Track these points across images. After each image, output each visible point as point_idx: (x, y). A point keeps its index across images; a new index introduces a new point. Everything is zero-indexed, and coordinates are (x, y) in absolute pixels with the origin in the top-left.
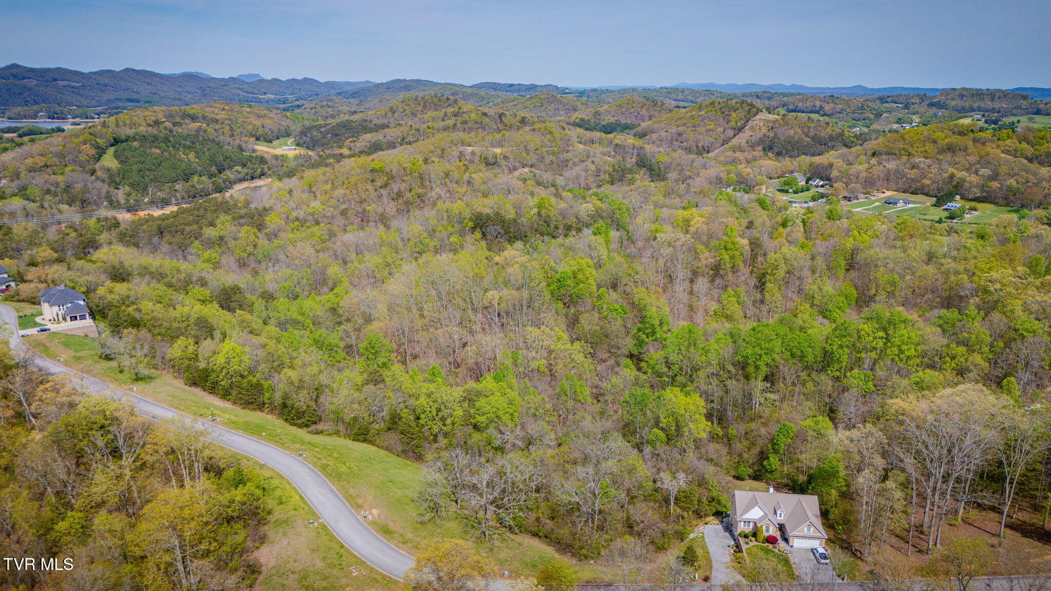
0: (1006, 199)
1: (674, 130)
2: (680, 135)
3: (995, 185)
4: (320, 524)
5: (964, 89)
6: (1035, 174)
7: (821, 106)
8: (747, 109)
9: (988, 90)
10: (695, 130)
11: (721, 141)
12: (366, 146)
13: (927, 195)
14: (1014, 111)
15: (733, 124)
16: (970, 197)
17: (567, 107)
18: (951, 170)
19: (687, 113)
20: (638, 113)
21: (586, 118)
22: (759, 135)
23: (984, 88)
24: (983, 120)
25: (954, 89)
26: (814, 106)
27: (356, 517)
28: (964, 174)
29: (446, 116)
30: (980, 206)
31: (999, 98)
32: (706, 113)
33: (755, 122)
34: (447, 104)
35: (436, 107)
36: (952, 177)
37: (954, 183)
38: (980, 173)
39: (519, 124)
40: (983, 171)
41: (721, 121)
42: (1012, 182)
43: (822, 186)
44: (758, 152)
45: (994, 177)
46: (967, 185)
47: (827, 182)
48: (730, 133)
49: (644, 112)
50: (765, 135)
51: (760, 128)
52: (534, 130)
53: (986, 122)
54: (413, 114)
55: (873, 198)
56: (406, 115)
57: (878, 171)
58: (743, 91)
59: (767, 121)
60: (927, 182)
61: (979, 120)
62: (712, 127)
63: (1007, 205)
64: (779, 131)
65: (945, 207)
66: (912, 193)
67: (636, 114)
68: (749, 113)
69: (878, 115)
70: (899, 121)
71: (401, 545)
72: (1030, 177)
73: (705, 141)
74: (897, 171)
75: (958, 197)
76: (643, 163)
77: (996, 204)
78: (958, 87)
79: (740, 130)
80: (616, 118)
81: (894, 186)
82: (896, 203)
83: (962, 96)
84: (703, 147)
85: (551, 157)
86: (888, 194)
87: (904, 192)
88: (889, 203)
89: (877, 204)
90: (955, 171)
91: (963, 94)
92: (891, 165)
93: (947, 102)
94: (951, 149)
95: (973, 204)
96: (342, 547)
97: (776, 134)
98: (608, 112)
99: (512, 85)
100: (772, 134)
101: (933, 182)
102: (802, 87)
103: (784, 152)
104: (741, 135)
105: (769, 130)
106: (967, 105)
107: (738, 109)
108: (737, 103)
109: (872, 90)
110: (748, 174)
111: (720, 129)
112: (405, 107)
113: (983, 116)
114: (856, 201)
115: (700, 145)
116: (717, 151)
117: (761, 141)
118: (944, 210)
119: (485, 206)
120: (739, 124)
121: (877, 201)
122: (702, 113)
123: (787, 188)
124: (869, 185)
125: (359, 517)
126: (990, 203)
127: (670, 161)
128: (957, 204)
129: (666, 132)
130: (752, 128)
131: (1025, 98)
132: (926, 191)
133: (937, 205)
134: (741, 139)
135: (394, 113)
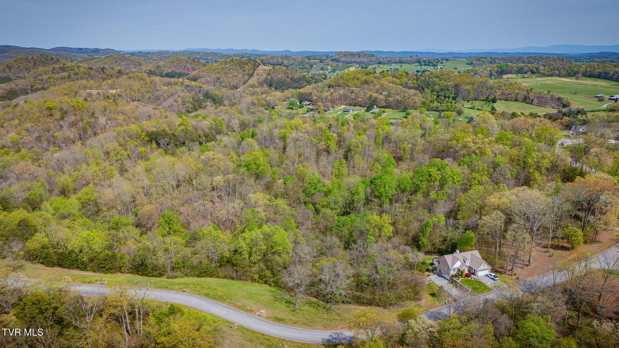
0: (397, 106)
1: (214, 76)
2: (218, 79)
3: (391, 99)
4: (237, 326)
5: (346, 52)
6: (408, 93)
7: (282, 61)
8: (253, 63)
9: (356, 52)
10: (226, 76)
11: (242, 82)
12: (4, 93)
13: (361, 106)
14: (370, 63)
15: (247, 72)
16: (381, 106)
17: (134, 63)
18: (370, 93)
19: (218, 66)
20: (185, 66)
21: (153, 70)
22: (263, 78)
23: (354, 51)
24: (360, 67)
25: (341, 52)
26: (278, 61)
27: (255, 317)
28: (375, 95)
29: (55, 70)
30: (386, 110)
31: (362, 56)
32: (230, 66)
33: (258, 71)
34: (52, 62)
35: (44, 64)
36: (371, 96)
37: (373, 99)
38: (383, 94)
39: (118, 74)
40: (384, 93)
41: (241, 71)
42: (398, 97)
43: (309, 105)
44: (266, 88)
45: (389, 95)
46: (378, 100)
47: (310, 102)
48: (247, 77)
49: (188, 65)
50: (266, 78)
51: (262, 74)
52: (130, 78)
53: (361, 68)
54: (27, 69)
55: (336, 110)
56: (21, 70)
57: (336, 95)
58: (234, 53)
59: (265, 70)
60: (361, 100)
61: (358, 68)
62: (236, 74)
63: (397, 109)
64: (273, 76)
65: (372, 111)
66: (354, 106)
67: (184, 67)
68: (254, 66)
69: (311, 66)
70: (322, 69)
71: (294, 325)
72: (406, 94)
73: (234, 82)
74: (344, 95)
75: (375, 106)
76: (207, 96)
77: (393, 108)
78: (343, 51)
79: (251, 75)
80: (172, 70)
81: (344, 103)
82: (349, 111)
83: (345, 56)
84: (233, 85)
85: (149, 95)
86: (343, 107)
87: (350, 105)
88: (346, 112)
89: (339, 112)
90: (372, 94)
91: (346, 54)
92: (342, 92)
93: (340, 59)
94: (366, 82)
95: (382, 109)
96: (263, 335)
97: (272, 77)
98: (165, 66)
99: (81, 49)
100: (269, 77)
101: (363, 100)
102: (257, 51)
103: (278, 87)
104: (252, 78)
105: (267, 75)
106: (349, 60)
107: (248, 63)
108: (246, 60)
109: (294, 52)
110: (270, 100)
111: (241, 75)
112: (19, 65)
113: (360, 65)
114: (329, 112)
115: (232, 85)
116: (241, 88)
117: (265, 81)
118: (371, 113)
119: (150, 126)
120: (250, 72)
121: (339, 110)
122: (228, 66)
123: (291, 107)
124: (334, 102)
125: (256, 316)
126: (390, 108)
127: (222, 94)
128: (376, 110)
129: (210, 77)
130: (258, 74)
131: (373, 56)
132: (360, 104)
133: (367, 111)
134: (253, 80)
135: (10, 69)
